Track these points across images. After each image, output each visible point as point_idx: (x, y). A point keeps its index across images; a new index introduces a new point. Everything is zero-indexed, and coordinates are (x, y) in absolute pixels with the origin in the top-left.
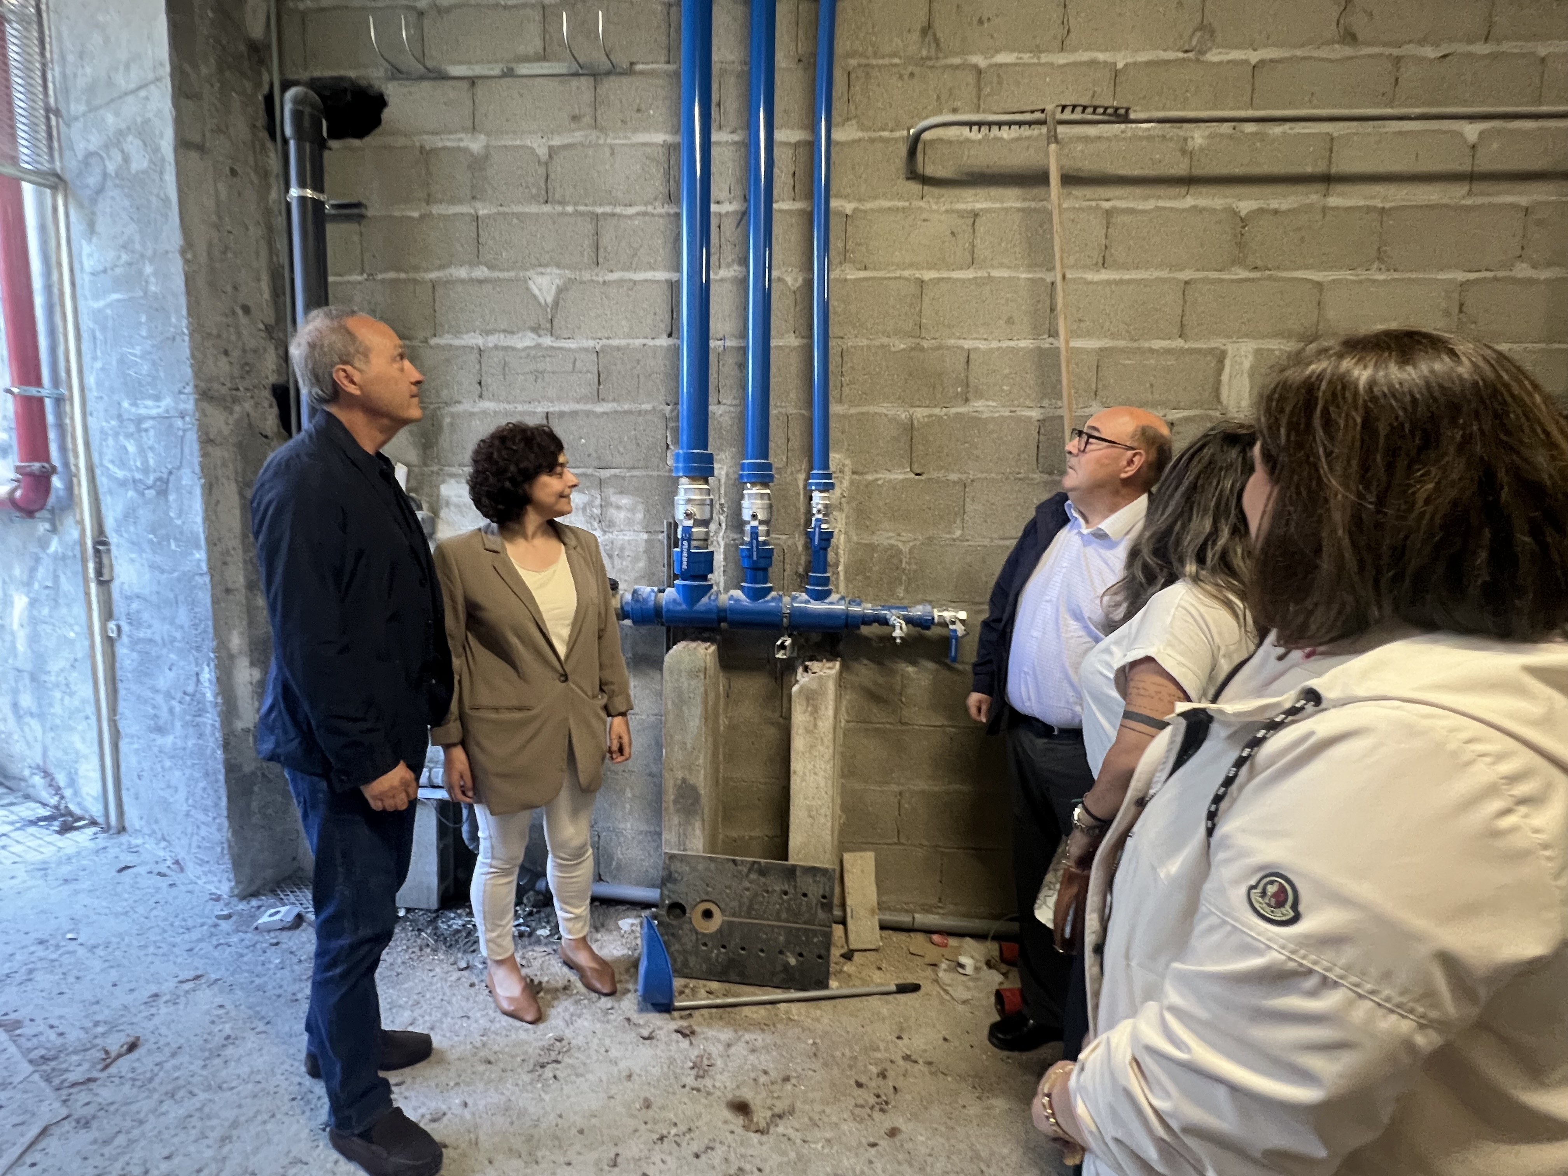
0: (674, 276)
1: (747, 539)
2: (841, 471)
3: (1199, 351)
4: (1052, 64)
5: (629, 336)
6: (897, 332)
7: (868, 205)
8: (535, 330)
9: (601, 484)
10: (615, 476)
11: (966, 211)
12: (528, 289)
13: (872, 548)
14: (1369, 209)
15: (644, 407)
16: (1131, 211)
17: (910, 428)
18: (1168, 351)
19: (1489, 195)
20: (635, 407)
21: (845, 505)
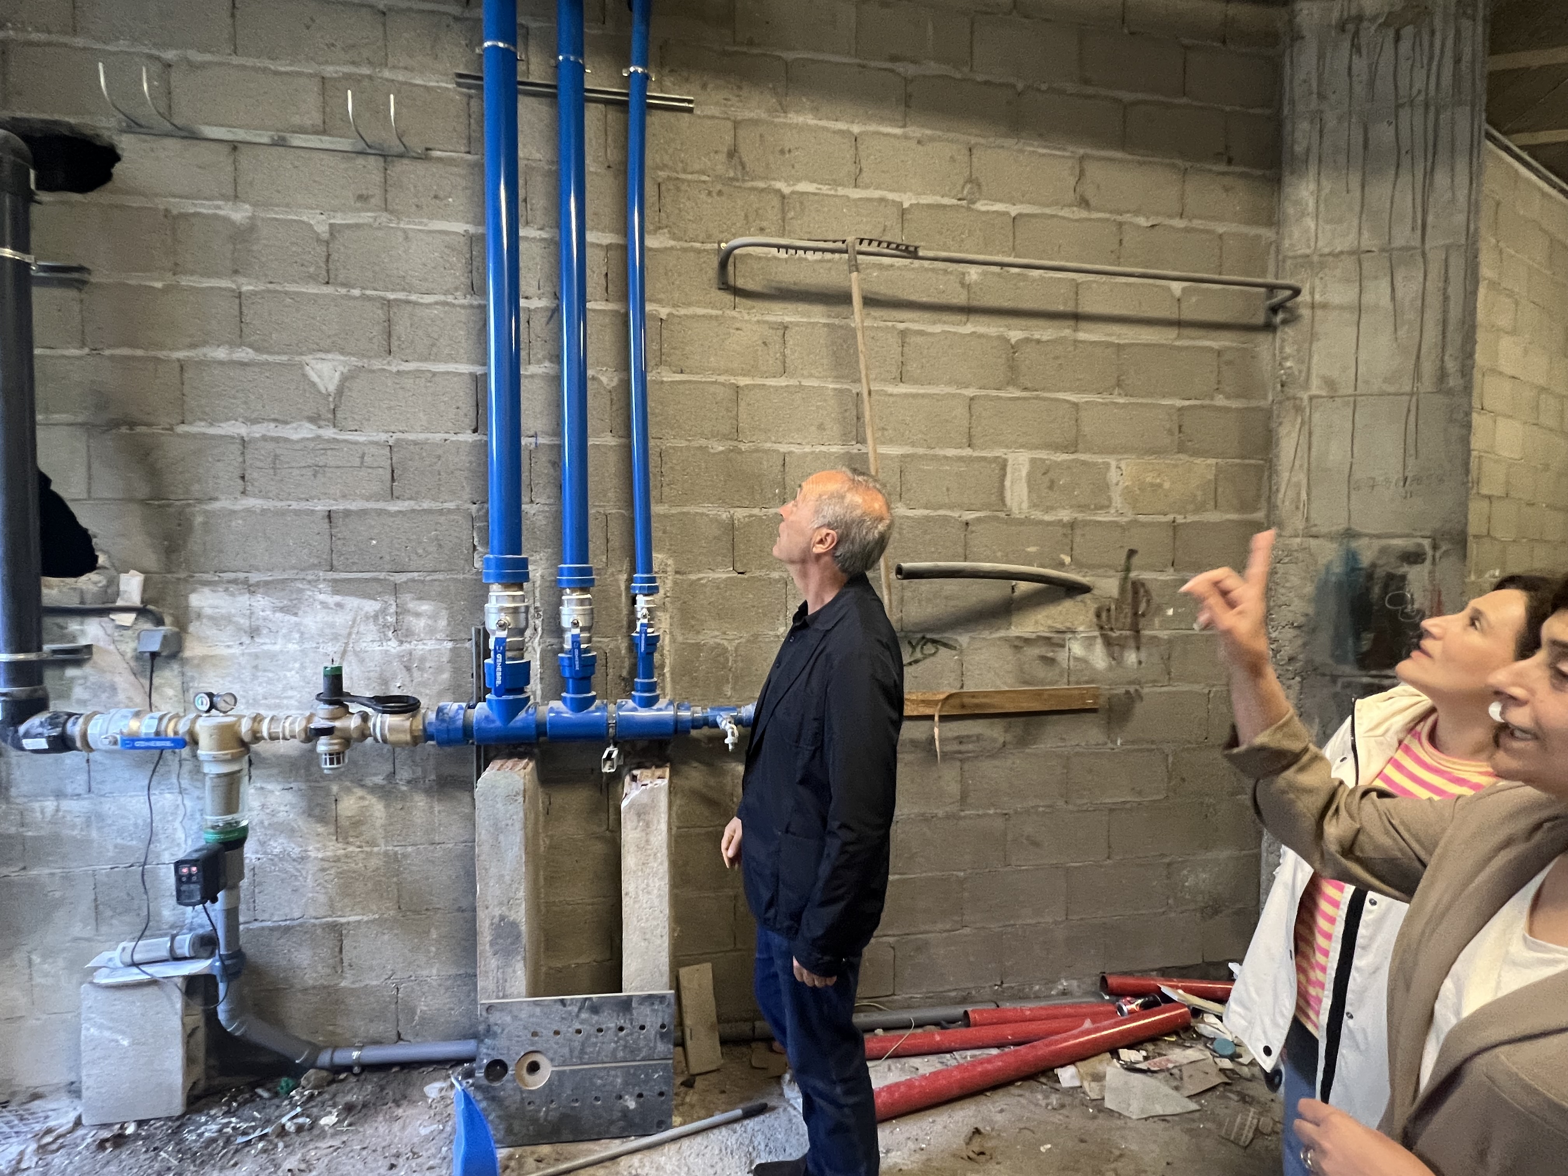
0: (478, 370)
1: (567, 646)
2: (665, 572)
3: (984, 459)
4: (848, 197)
5: (427, 430)
6: (714, 435)
7: (683, 311)
8: (314, 419)
9: (396, 589)
10: (413, 580)
11: (776, 323)
12: (305, 376)
13: (698, 647)
14: (1109, 345)
15: (446, 505)
16: (921, 333)
17: (731, 527)
18: (960, 459)
19: (1193, 339)
20: (435, 505)
21: (668, 605)
